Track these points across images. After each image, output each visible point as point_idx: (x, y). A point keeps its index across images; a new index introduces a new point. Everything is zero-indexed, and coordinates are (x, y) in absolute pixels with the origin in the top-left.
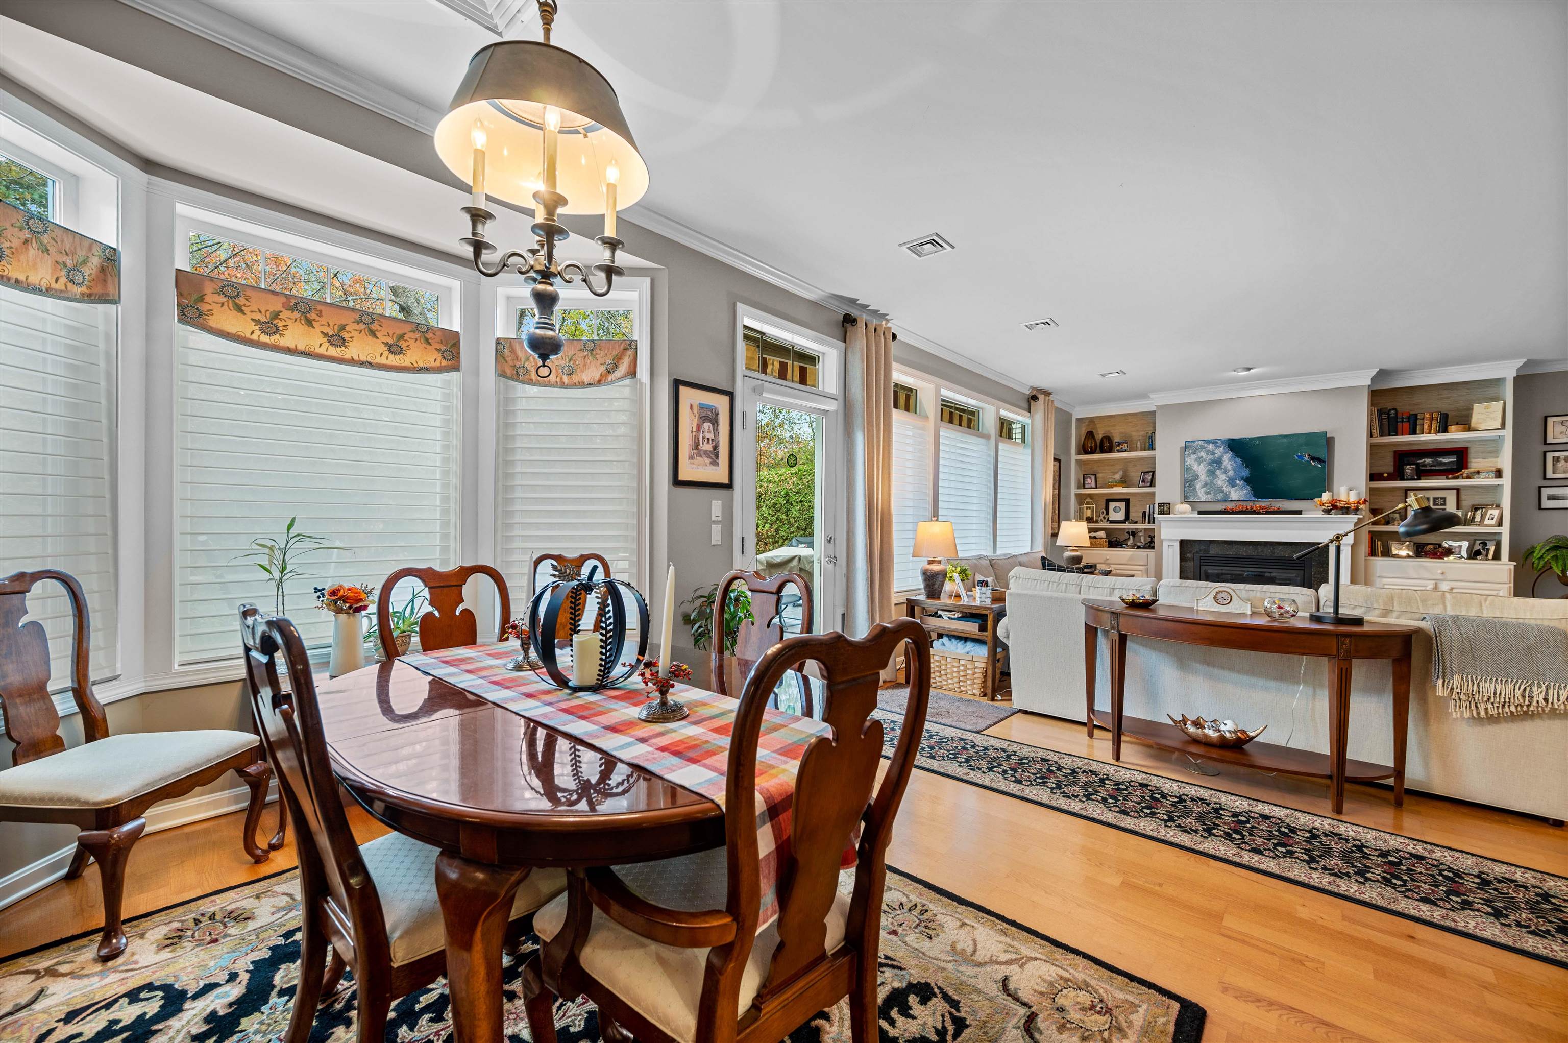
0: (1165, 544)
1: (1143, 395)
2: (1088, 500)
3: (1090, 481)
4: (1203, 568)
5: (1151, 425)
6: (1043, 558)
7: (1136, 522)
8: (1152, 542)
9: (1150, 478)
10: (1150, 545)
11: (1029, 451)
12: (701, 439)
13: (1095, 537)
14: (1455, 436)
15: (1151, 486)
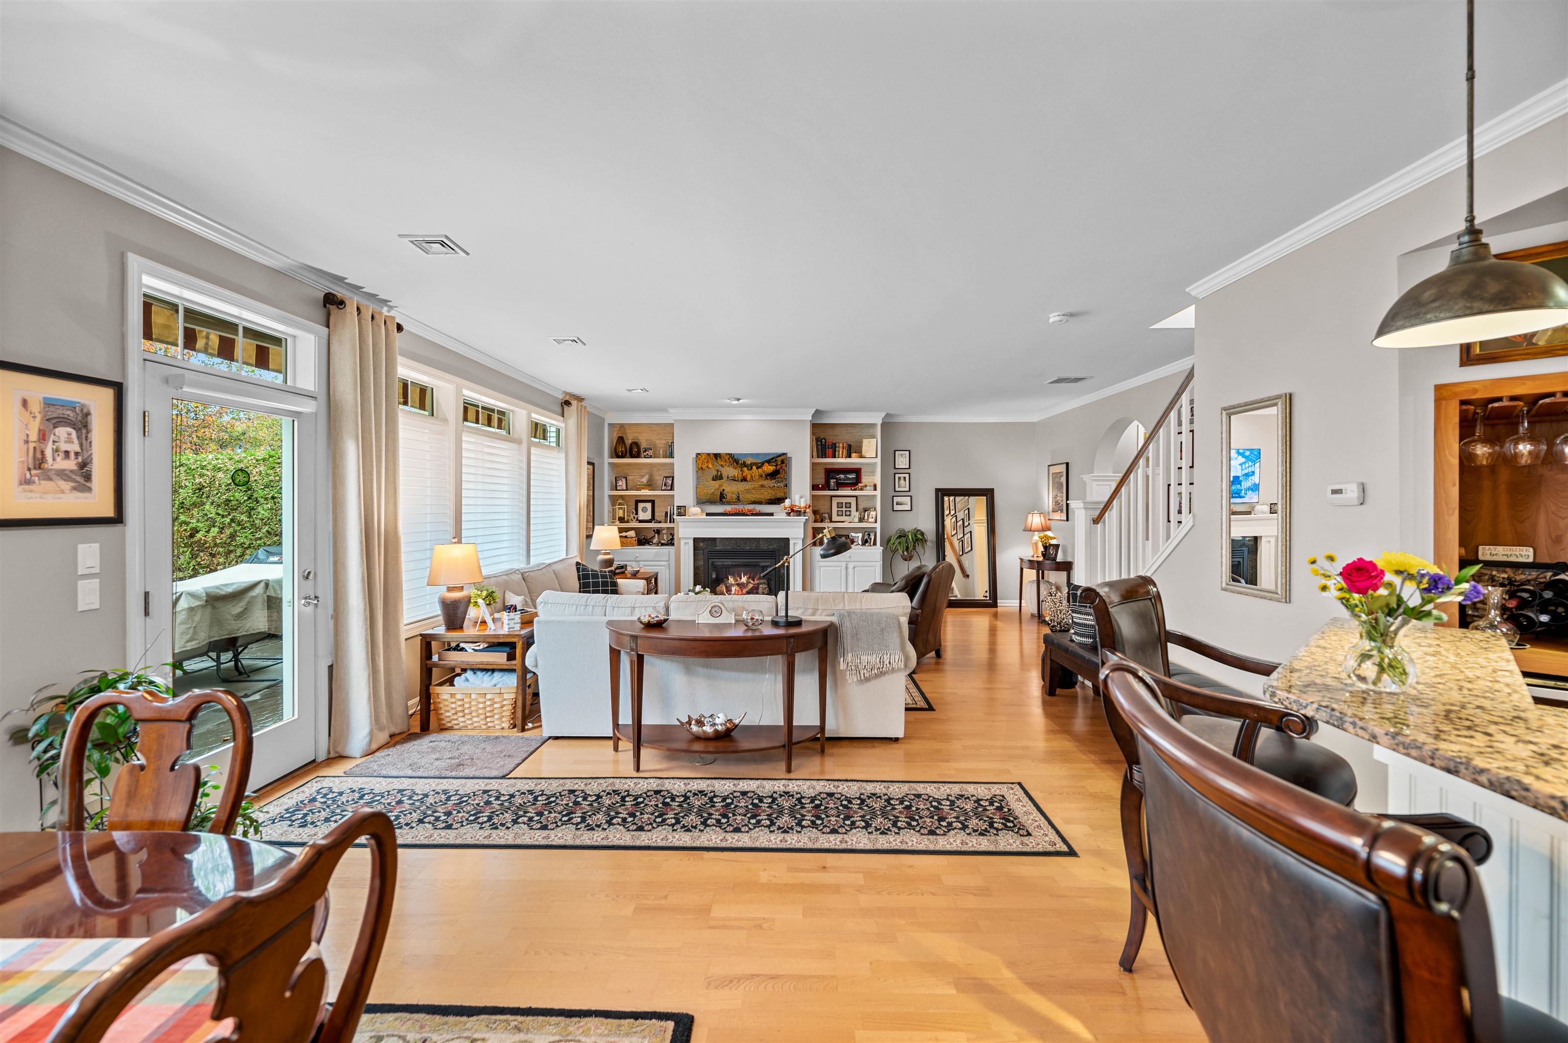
0: (682, 542)
1: (663, 409)
2: (620, 501)
3: (622, 483)
4: (711, 561)
5: (671, 435)
6: (578, 564)
7: (660, 522)
8: (672, 539)
9: (670, 482)
10: (671, 543)
11: (563, 455)
12: (49, 453)
13: (626, 537)
14: (854, 460)
15: (671, 490)
